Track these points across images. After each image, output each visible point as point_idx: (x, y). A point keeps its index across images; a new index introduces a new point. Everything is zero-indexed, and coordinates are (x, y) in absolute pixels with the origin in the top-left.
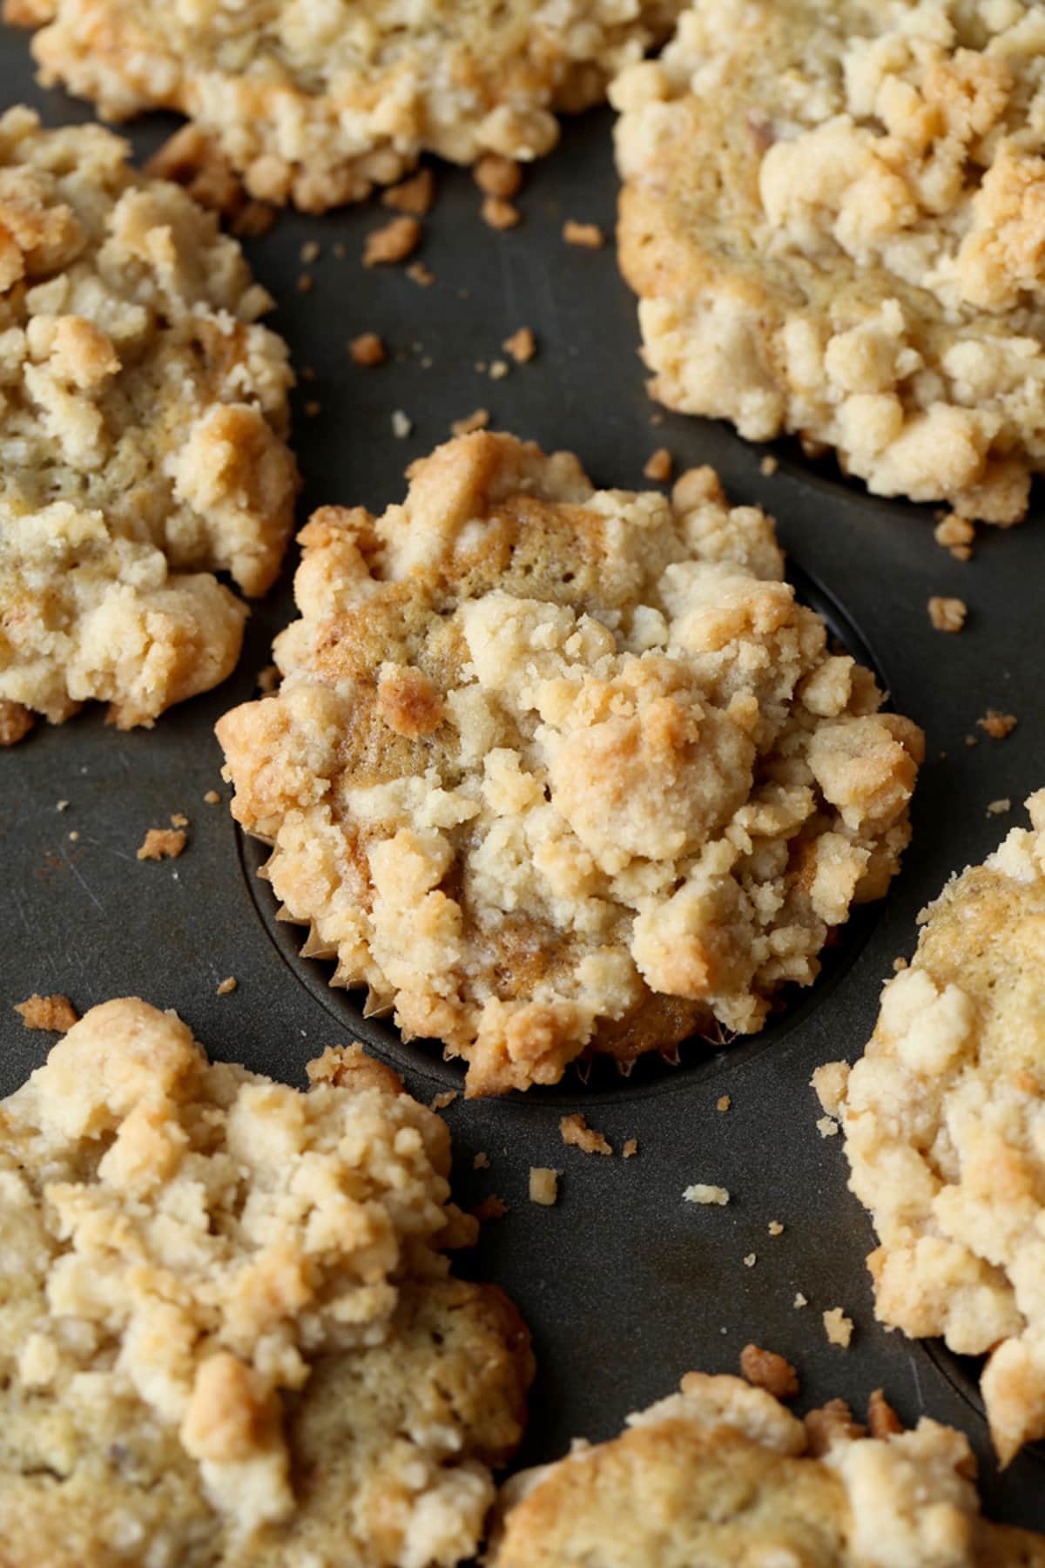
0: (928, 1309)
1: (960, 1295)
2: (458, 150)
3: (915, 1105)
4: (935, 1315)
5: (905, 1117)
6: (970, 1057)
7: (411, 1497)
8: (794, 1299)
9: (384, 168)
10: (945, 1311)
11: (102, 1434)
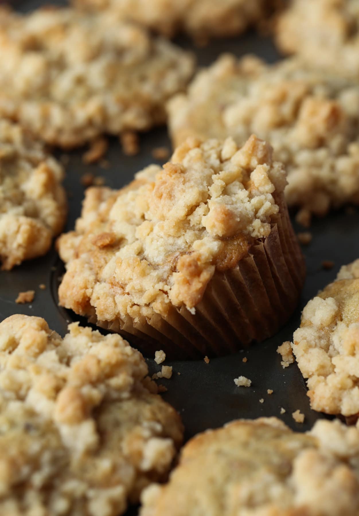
0: (334, 399)
1: (345, 393)
2: (115, 127)
3: (320, 338)
4: (337, 401)
5: (317, 341)
6: (339, 318)
7: (146, 440)
8: (281, 410)
9: (90, 133)
10: (340, 400)
11: (21, 421)
